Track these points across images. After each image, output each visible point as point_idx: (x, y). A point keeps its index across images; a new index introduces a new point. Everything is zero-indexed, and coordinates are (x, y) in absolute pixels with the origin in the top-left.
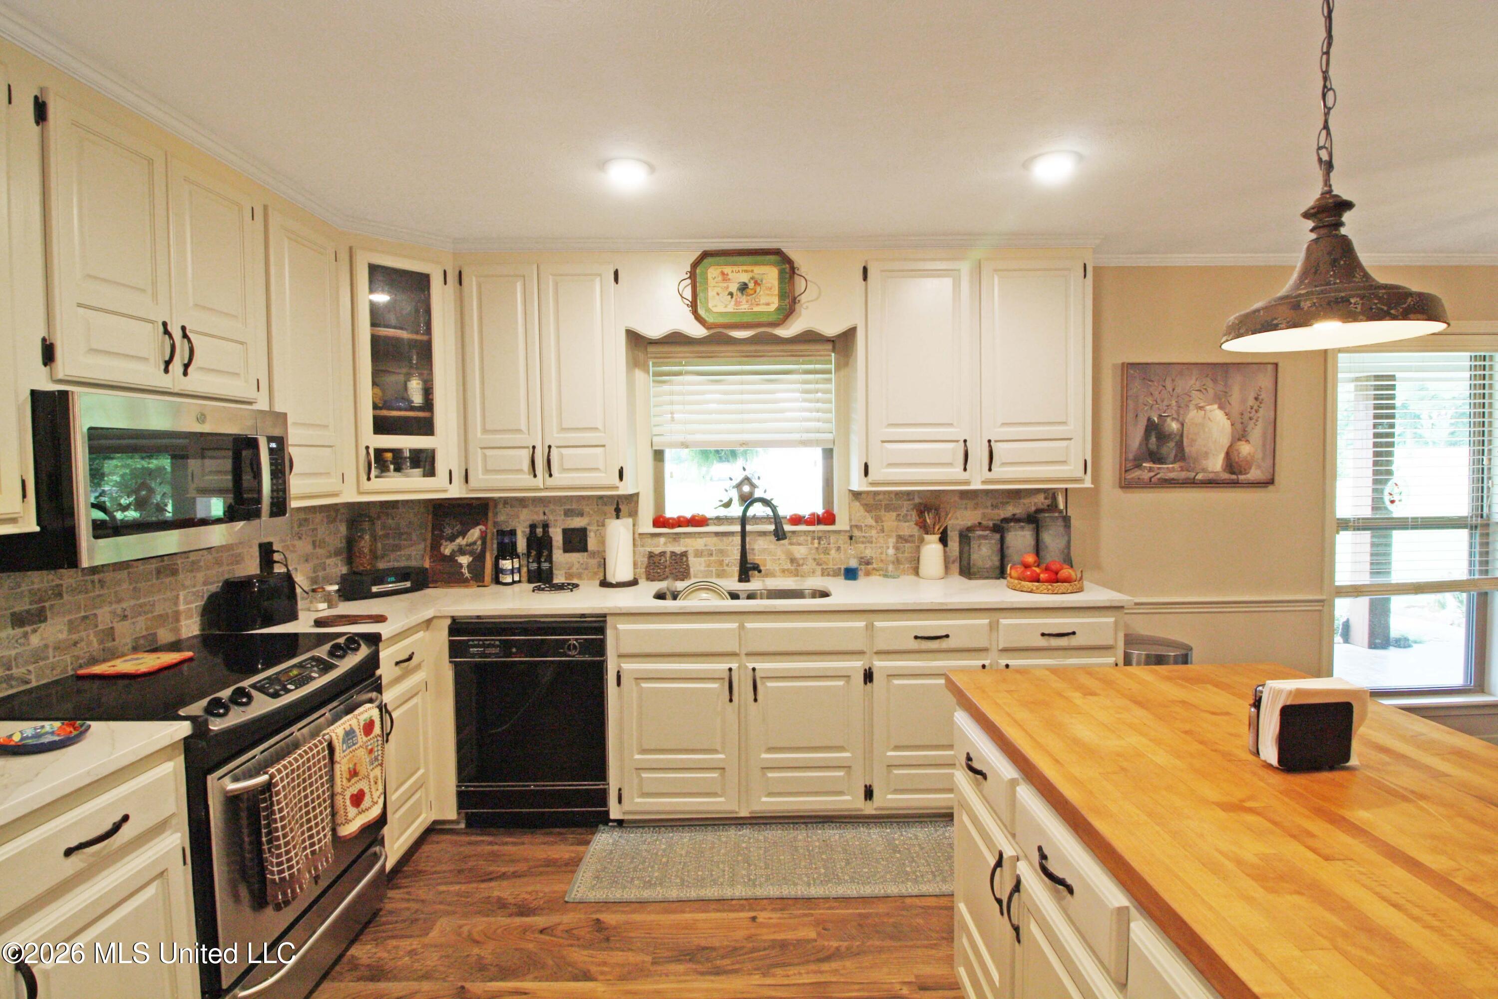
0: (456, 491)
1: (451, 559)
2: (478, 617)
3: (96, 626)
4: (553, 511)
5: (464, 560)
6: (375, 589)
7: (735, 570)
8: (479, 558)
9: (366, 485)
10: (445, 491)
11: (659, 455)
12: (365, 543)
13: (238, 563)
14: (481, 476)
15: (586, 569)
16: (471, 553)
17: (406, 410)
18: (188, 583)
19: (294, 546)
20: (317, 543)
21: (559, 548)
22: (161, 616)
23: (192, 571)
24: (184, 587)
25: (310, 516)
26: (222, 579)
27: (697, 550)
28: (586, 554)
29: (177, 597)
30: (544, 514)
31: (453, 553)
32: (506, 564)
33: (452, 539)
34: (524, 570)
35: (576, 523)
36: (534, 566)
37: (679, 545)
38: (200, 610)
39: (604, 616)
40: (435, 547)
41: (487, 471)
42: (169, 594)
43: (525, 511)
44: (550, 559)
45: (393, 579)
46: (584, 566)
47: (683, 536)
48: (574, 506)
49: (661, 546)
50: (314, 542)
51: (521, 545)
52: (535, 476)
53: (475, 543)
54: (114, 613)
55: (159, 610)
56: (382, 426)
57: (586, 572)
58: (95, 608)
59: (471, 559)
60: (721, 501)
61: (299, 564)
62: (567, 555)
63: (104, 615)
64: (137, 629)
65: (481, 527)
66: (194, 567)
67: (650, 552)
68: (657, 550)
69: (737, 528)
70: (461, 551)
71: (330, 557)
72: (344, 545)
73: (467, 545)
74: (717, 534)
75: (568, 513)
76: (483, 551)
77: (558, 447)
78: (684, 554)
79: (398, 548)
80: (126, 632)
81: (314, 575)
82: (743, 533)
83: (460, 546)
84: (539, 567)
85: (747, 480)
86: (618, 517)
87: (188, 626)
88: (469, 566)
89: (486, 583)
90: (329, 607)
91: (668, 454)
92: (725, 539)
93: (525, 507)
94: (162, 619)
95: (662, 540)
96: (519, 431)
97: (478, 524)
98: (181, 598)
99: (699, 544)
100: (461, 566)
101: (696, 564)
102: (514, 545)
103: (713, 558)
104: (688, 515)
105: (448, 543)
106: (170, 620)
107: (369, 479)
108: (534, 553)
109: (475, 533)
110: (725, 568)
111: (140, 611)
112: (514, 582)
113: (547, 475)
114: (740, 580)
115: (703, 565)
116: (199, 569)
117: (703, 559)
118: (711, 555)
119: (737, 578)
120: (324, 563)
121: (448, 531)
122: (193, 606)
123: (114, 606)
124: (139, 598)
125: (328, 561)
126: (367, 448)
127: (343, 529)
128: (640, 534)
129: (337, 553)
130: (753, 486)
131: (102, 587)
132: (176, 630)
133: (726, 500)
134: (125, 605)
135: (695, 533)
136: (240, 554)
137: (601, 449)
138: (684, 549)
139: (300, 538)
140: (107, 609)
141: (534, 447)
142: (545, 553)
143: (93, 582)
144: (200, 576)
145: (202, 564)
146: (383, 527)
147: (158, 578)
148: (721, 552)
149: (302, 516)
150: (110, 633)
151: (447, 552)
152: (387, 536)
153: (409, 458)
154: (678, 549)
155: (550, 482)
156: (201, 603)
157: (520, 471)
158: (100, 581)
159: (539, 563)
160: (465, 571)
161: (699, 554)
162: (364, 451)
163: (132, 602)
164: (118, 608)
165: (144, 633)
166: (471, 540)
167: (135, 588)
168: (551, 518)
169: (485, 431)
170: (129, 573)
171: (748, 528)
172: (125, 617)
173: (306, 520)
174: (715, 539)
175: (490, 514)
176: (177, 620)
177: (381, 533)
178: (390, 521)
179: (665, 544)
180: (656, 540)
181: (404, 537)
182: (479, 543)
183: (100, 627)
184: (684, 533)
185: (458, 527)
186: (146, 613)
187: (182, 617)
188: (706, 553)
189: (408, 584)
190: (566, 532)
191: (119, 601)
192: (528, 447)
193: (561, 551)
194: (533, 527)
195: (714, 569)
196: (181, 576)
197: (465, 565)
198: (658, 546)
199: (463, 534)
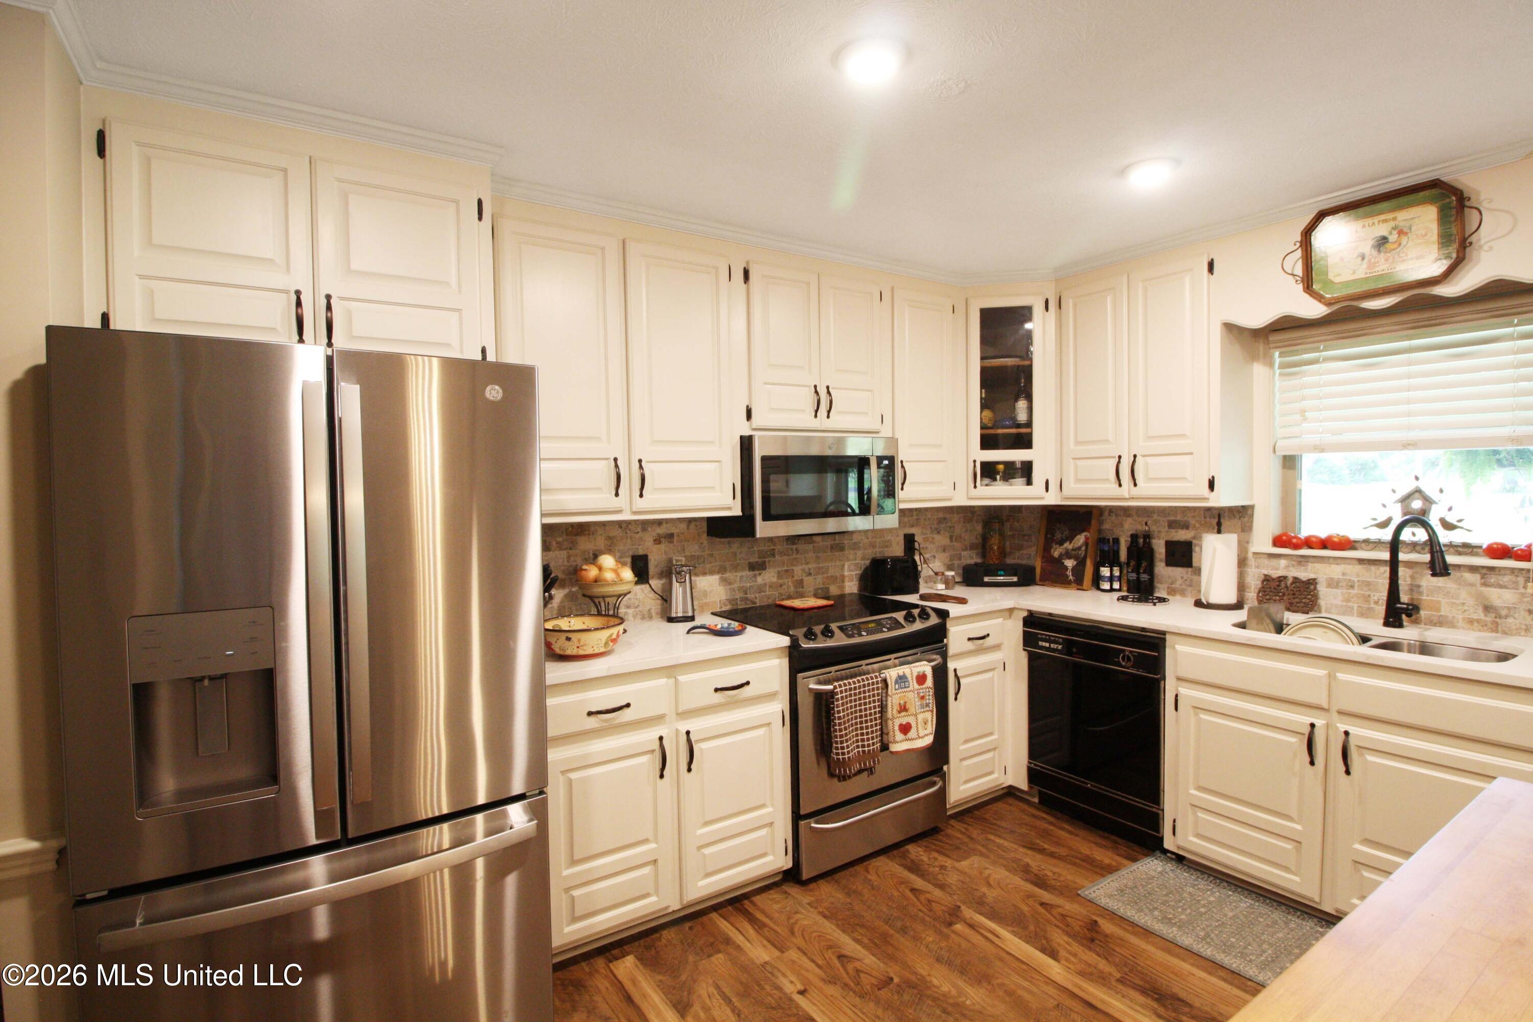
0: (1052, 499)
1: (1059, 561)
2: (1050, 614)
3: (793, 577)
4: (1156, 522)
5: (1070, 563)
6: (986, 579)
7: (1381, 609)
8: (1081, 564)
9: (974, 493)
10: (1042, 498)
11: (1290, 462)
12: (994, 543)
13: (887, 546)
14: (1072, 485)
15: (1190, 586)
16: (1076, 558)
17: (1011, 427)
18: (851, 557)
19: (933, 538)
20: (954, 538)
21: (1161, 561)
22: (832, 577)
23: (854, 549)
24: (848, 560)
25: (948, 516)
26: (871, 557)
27: (1332, 579)
28: (1190, 569)
29: (843, 566)
30: (1146, 524)
31: (1061, 556)
32: (1105, 571)
33: (1061, 543)
34: (1124, 579)
35: (1182, 535)
36: (1133, 576)
37: (1306, 571)
38: (858, 577)
39: (1164, 633)
40: (1047, 549)
41: (1078, 481)
42: (838, 563)
43: (1129, 520)
44: (1150, 570)
45: (1002, 573)
46: (1188, 583)
47: (1312, 560)
48: (1179, 518)
49: (1280, 569)
50: (951, 538)
51: (1123, 555)
52: (1120, 485)
53: (1079, 548)
54: (803, 570)
55: (831, 572)
56: (988, 442)
57: (1190, 589)
58: (792, 565)
59: (1075, 563)
60: (1375, 519)
61: (937, 551)
62: (1170, 569)
63: (798, 570)
64: (817, 583)
65: (1085, 533)
66: (855, 546)
67: (1266, 575)
68: (1275, 574)
69: (1386, 556)
70: (1068, 555)
71: (966, 549)
72: (980, 540)
73: (1073, 550)
74: (1361, 561)
75: (1172, 525)
76: (1085, 557)
77: (1144, 456)
78: (1312, 582)
79: (1020, 547)
80: (810, 583)
81: (950, 563)
82: (1394, 563)
83: (1067, 550)
84: (1138, 578)
85: (1418, 492)
86: (1219, 532)
87: (850, 587)
88: (1074, 569)
89: (1084, 587)
90: (946, 588)
91: (1308, 462)
92: (1373, 568)
93: (1129, 516)
94: (834, 579)
95: (1283, 562)
96: (1106, 441)
97: (1083, 531)
98: (846, 567)
99: (1335, 571)
100: (1066, 568)
101: (1327, 596)
102: (1117, 553)
103: (1355, 591)
104: (1323, 535)
105: (1057, 546)
106: (838, 581)
107: (975, 487)
108: (1133, 563)
109: (1080, 539)
110: (1372, 605)
111: (819, 571)
112: (1112, 590)
113: (1132, 485)
114: (1387, 624)
115: (1340, 598)
116: (859, 548)
117: (1339, 591)
118: (1352, 587)
119: (1382, 621)
120: (960, 554)
121: (1058, 536)
122: (854, 573)
123: (804, 566)
124: (819, 563)
125: (964, 553)
126: (975, 461)
127: (979, 528)
128: (1254, 553)
129: (972, 547)
130: (1428, 501)
131: (797, 553)
132: (842, 587)
133: (1381, 519)
134: (810, 566)
135: (1329, 558)
136: (889, 541)
137: (1189, 457)
138: (1312, 576)
139: (939, 533)
140: (800, 567)
141: (1120, 457)
142: (1144, 564)
143: (792, 549)
144: (860, 553)
145: (861, 545)
146: (1011, 529)
147: (831, 551)
148: (1368, 584)
149: (941, 515)
150: (800, 583)
151: (1056, 554)
152: (1013, 536)
153: (1021, 468)
154: (1304, 574)
155: (1135, 492)
156: (859, 572)
157: (1107, 480)
158: (796, 550)
159: (1138, 573)
160: (1069, 573)
161: (1333, 584)
162: (972, 464)
163: (815, 565)
164: (806, 567)
165: (822, 586)
166: (1076, 546)
167: (817, 556)
168: (1154, 528)
169: (1078, 443)
170: (814, 546)
171: (1402, 556)
172: (810, 574)
173: (945, 519)
174: (1358, 568)
175: (1093, 522)
176: (843, 581)
177: (1009, 533)
178: (1016, 524)
179: (1287, 567)
180: (1274, 562)
181: (1026, 538)
182: (1083, 548)
183: (796, 578)
184: (1314, 557)
185: (1067, 532)
186: (823, 573)
187: (847, 579)
188: (1344, 584)
189: (1015, 579)
190: (1169, 545)
191: (807, 563)
192: (1114, 457)
193: (1163, 564)
194: (1134, 537)
195: (1356, 606)
196: (846, 552)
197: (1070, 568)
198: (1277, 569)
199: (1071, 539)
